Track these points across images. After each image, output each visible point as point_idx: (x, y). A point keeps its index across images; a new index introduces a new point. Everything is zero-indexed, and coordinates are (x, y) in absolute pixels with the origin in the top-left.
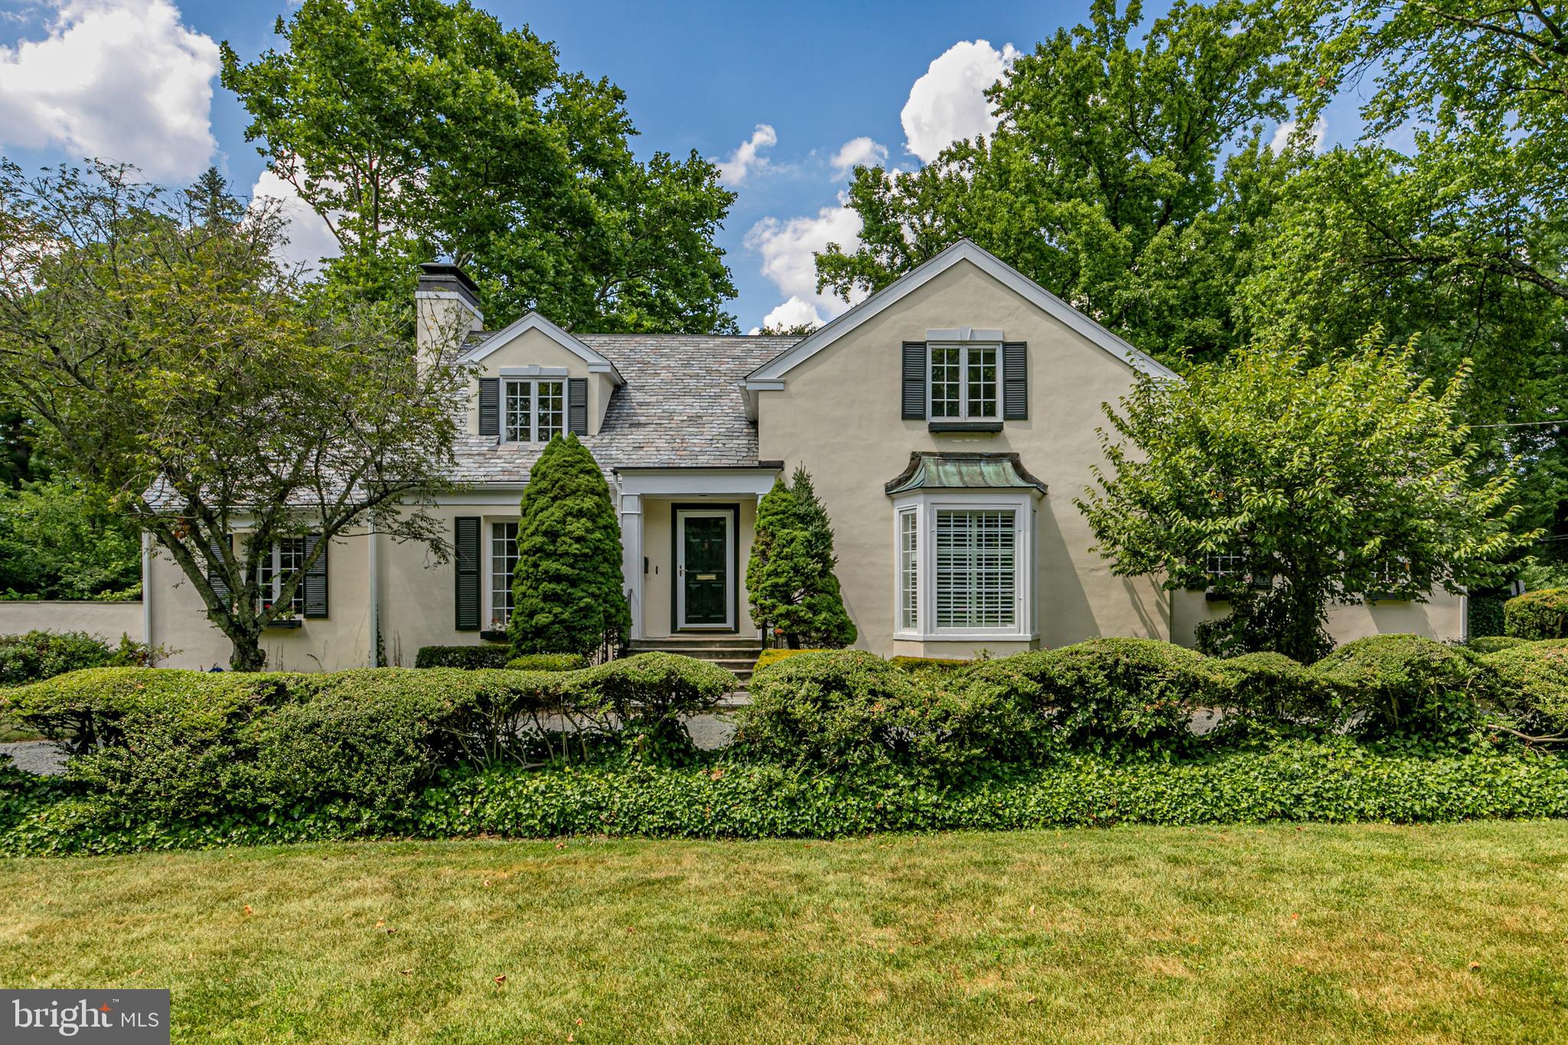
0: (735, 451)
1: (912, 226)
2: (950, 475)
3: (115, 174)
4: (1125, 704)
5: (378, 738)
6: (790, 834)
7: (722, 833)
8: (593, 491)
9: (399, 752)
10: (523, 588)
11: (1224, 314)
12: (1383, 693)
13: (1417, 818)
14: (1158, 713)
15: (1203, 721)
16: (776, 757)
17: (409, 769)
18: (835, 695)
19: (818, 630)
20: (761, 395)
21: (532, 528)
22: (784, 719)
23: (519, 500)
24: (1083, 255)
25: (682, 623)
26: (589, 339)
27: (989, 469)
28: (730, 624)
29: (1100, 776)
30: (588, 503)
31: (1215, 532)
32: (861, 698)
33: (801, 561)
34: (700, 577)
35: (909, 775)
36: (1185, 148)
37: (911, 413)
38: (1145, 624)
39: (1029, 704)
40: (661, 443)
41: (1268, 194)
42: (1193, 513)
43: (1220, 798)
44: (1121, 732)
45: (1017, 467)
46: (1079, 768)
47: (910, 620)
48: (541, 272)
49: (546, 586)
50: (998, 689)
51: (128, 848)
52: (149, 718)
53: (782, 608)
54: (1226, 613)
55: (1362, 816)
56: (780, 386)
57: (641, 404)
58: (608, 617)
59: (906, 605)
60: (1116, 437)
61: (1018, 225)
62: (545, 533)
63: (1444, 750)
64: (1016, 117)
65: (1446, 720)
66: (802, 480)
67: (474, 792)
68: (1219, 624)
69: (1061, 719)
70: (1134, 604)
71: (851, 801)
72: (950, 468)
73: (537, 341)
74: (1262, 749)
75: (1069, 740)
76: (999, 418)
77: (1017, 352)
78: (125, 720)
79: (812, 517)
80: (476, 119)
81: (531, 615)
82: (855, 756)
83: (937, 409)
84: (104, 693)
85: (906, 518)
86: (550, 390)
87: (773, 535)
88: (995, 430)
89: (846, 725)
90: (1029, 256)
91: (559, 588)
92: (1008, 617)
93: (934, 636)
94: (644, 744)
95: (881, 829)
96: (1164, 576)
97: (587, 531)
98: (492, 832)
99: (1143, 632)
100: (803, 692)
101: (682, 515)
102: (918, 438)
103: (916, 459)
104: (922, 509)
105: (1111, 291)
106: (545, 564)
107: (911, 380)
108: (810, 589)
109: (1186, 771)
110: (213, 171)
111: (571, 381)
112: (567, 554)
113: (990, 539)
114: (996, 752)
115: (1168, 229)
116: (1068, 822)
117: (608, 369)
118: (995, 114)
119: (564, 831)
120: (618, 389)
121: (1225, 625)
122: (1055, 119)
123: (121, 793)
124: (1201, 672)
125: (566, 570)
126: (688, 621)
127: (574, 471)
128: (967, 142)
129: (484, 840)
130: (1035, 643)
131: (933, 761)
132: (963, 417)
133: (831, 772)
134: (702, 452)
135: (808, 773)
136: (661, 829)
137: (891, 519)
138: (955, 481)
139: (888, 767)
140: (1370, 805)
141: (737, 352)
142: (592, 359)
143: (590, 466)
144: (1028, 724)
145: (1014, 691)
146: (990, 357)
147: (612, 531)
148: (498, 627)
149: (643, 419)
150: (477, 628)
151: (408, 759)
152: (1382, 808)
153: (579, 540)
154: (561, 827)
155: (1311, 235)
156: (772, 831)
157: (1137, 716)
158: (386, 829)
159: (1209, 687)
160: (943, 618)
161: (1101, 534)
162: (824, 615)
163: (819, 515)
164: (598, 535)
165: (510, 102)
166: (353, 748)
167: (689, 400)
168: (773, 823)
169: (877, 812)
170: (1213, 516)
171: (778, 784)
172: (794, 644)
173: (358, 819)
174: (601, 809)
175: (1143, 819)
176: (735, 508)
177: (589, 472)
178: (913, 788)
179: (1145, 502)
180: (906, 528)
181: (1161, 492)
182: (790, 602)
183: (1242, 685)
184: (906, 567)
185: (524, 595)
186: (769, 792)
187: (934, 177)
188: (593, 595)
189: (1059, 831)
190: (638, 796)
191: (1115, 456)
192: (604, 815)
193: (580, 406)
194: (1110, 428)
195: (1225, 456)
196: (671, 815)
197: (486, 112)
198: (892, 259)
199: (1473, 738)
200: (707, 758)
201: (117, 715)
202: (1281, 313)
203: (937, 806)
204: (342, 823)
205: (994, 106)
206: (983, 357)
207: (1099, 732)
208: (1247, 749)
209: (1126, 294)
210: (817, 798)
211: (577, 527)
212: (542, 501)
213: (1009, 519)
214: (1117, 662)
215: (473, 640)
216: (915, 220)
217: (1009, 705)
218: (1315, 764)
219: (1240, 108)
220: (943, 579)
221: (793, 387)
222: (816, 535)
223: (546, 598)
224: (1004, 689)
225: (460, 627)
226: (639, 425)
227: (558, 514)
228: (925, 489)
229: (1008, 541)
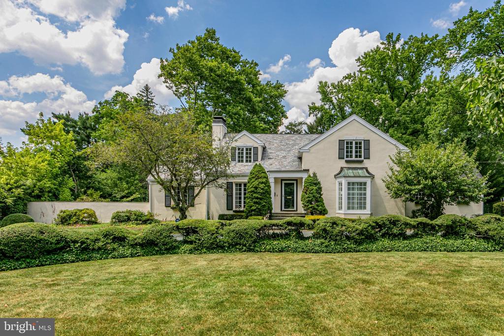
0: (295, 165)
1: (336, 98)
2: (350, 173)
3: (163, 107)
4: (393, 228)
5: (247, 233)
6: (327, 252)
7: (313, 252)
8: (265, 177)
9: (250, 236)
10: (249, 200)
11: (423, 124)
12: (447, 226)
13: (452, 251)
14: (400, 230)
15: (409, 232)
16: (323, 237)
17: (253, 239)
18: (335, 226)
19: (319, 211)
20: (304, 153)
21: (251, 186)
22: (325, 230)
23: (248, 178)
24: (383, 109)
25: (283, 209)
26: (255, 135)
27: (360, 171)
28: (295, 209)
29: (388, 242)
30: (264, 180)
31: (415, 189)
32: (340, 226)
33: (315, 194)
34: (288, 197)
35: (349, 242)
36: (412, 76)
37: (341, 158)
38: (399, 210)
39: (373, 228)
40: (276, 163)
41: (434, 91)
42: (409, 184)
43: (412, 247)
44: (392, 234)
45: (367, 171)
46: (383, 241)
47: (340, 208)
48: (240, 115)
49: (254, 200)
50: (367, 225)
51: (200, 253)
52: (202, 229)
53: (310, 206)
54: (419, 207)
55: (440, 251)
56: (308, 151)
57: (271, 153)
58: (269, 207)
59: (339, 205)
60: (392, 164)
61: (366, 100)
62: (254, 188)
63: (460, 238)
64: (365, 67)
65: (460, 232)
66: (315, 175)
67: (264, 244)
68: (417, 210)
69: (379, 231)
70: (396, 205)
71: (338, 246)
72: (350, 171)
73: (246, 138)
74: (421, 237)
75: (381, 235)
76: (362, 159)
77: (367, 142)
78: (198, 229)
79: (317, 184)
80: (224, 76)
81: (251, 207)
82: (338, 238)
83: (347, 157)
84: (194, 224)
85: (339, 183)
86: (249, 149)
87: (308, 188)
88: (361, 162)
89: (337, 231)
90: (368, 108)
91: (257, 200)
92: (365, 208)
93: (346, 213)
94: (295, 235)
95: (344, 252)
96: (403, 198)
97: (264, 187)
98: (268, 252)
99: (398, 212)
100: (328, 225)
101: (283, 182)
102: (342, 163)
103: (342, 169)
104: (344, 181)
105: (391, 117)
106: (254, 195)
107: (341, 149)
108: (317, 201)
109: (405, 242)
110: (147, 85)
111: (254, 147)
112: (259, 192)
113: (361, 189)
114: (367, 237)
115: (406, 101)
116: (381, 251)
117: (263, 145)
118: (359, 66)
119: (282, 252)
120: (264, 148)
121: (419, 210)
122: (376, 71)
123: (198, 243)
124: (409, 222)
125: (259, 196)
126: (285, 208)
127: (260, 172)
128: (351, 74)
129: (267, 253)
130: (371, 214)
131: (354, 239)
132: (354, 158)
133: (334, 241)
134: (287, 166)
135: (330, 241)
136: (301, 251)
137: (336, 183)
138: (352, 175)
139: (345, 240)
140: (442, 249)
141: (293, 138)
142: (259, 142)
143: (264, 171)
144: (373, 232)
145: (370, 225)
146: (360, 143)
147: (269, 187)
148: (238, 209)
149: (271, 157)
150: (232, 209)
151: (252, 237)
152: (445, 249)
153: (262, 189)
154: (282, 251)
155: (445, 106)
156: (323, 252)
157: (395, 231)
158: (248, 251)
159: (410, 225)
160: (349, 208)
161: (388, 188)
162: (320, 207)
163: (319, 183)
164: (266, 188)
165: (232, 71)
166: (242, 235)
167: (282, 152)
168: (323, 250)
169: (343, 249)
170: (415, 185)
171: (324, 243)
172: (312, 214)
173: (243, 249)
174: (289, 247)
175: (396, 250)
176: (297, 180)
177: (264, 173)
178: (350, 244)
179: (398, 181)
180: (339, 186)
181: (402, 180)
182: (312, 204)
183: (418, 224)
184: (339, 195)
185: (249, 202)
186: (322, 244)
187: (342, 84)
188: (265, 202)
189: (379, 252)
190: (296, 245)
191: (392, 169)
192: (290, 249)
193: (256, 154)
194: (391, 162)
195: (417, 172)
196: (303, 249)
197: (226, 74)
198: (330, 106)
199: (465, 236)
200: (308, 238)
201: (197, 228)
202: (437, 127)
203: (355, 247)
204: (240, 249)
205: (358, 64)
206: (358, 144)
207: (387, 234)
208: (418, 237)
209: (395, 118)
210: (332, 245)
211: (262, 186)
212: (253, 180)
213: (365, 184)
214: (391, 219)
215: (231, 212)
216: (336, 97)
217: (369, 228)
218: (432, 241)
219: (428, 64)
220: (349, 198)
221: (311, 151)
222: (318, 188)
223: (255, 203)
224: (369, 225)
225: (228, 209)
226: (270, 158)
227: (257, 183)
228: (345, 177)
229: (365, 189)
